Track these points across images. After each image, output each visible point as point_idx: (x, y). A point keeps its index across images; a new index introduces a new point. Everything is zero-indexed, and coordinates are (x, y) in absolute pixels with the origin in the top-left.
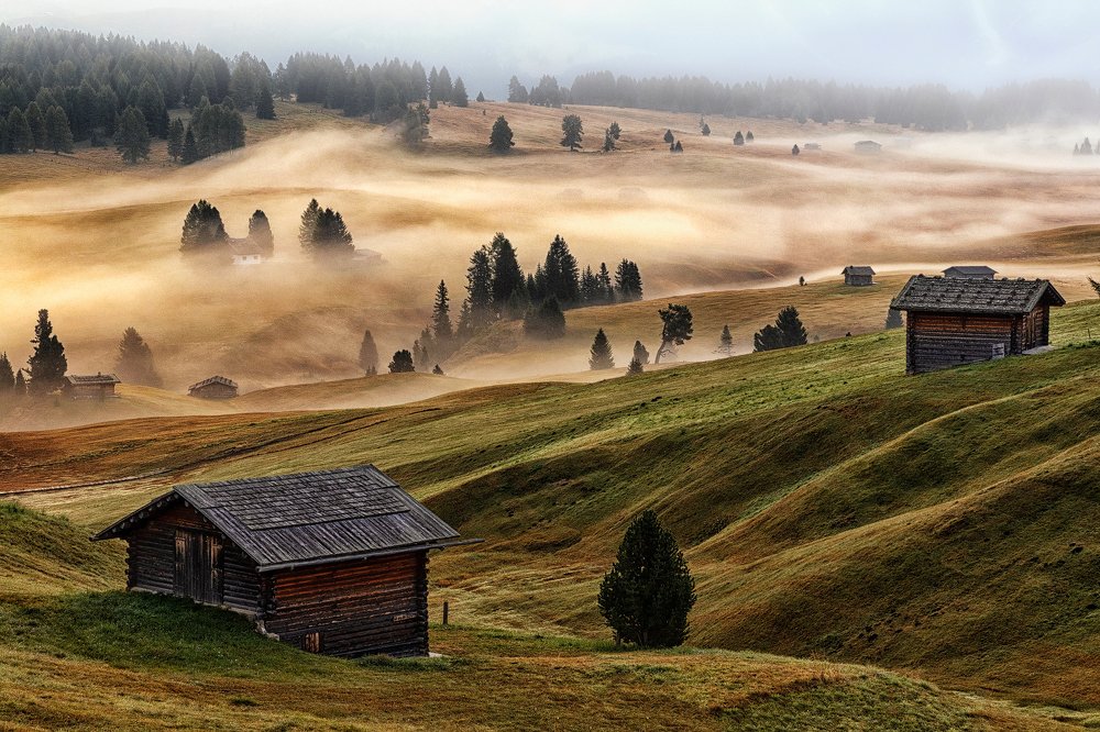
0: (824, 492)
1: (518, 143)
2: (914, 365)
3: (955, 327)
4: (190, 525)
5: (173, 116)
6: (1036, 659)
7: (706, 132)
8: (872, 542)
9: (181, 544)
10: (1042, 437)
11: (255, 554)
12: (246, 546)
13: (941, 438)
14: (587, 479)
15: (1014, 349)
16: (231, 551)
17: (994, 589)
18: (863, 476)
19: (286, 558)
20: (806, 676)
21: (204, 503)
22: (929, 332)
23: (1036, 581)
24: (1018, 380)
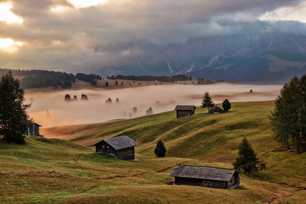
0: (169, 134)
1: (109, 85)
2: (178, 117)
3: (183, 112)
4: (105, 144)
5: (61, 82)
6: (203, 156)
7: (134, 83)
8: (179, 141)
9: (103, 147)
10: (197, 126)
11: (114, 148)
12: (113, 147)
13: (184, 127)
14: (135, 133)
15: (191, 115)
16: (111, 147)
17: (196, 147)
18: (174, 132)
19: (118, 148)
20: (185, 161)
21: (107, 141)
22: (180, 113)
23: (202, 146)
24: (192, 119)
